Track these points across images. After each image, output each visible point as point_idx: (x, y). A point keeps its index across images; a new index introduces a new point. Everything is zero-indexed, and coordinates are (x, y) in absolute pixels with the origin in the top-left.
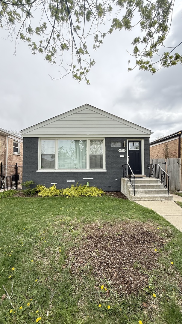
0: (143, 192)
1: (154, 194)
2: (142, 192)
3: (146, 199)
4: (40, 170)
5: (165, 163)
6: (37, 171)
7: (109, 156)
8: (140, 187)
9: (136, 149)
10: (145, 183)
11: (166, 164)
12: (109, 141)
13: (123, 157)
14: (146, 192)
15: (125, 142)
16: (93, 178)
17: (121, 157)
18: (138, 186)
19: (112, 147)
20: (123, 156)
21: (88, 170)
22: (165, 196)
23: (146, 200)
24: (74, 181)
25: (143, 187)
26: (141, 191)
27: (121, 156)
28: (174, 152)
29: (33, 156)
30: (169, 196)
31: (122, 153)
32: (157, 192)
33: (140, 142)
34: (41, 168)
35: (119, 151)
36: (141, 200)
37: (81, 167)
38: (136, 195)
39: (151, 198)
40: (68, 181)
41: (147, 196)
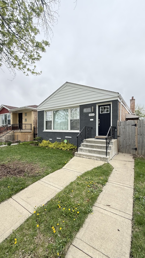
2: (86, 150)
3: (84, 157)
4: (45, 130)
5: (135, 125)
6: (43, 131)
7: (82, 120)
9: (106, 113)
10: (98, 144)
12: (82, 107)
13: (92, 121)
14: (90, 151)
15: (93, 107)
16: (71, 137)
17: (91, 121)
19: (84, 113)
20: (92, 120)
21: (69, 131)
24: (60, 138)
25: (87, 146)
27: (91, 120)
30: (106, 157)
31: (92, 117)
32: (99, 152)
33: (110, 105)
35: (89, 116)
40: (57, 138)
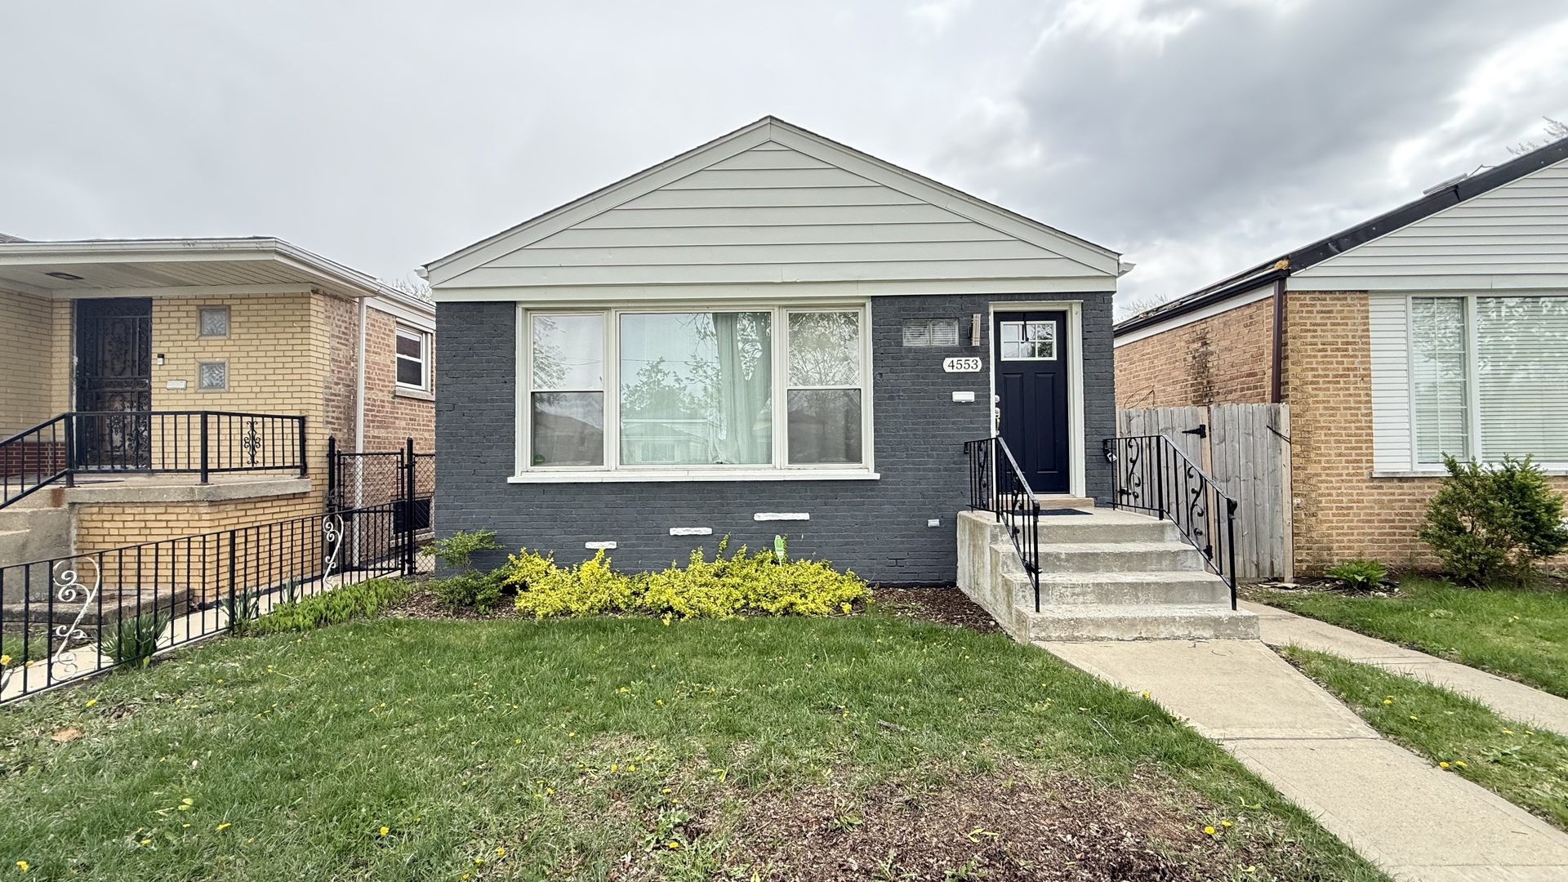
0: (1084, 594)
1: (1147, 601)
2: (1077, 590)
3: (1103, 634)
4: (525, 472)
5: (1200, 431)
6: (510, 480)
7: (891, 398)
8: (1067, 560)
9: (1037, 358)
10: (1096, 541)
11: (1203, 436)
12: (894, 313)
13: (968, 403)
14: (1105, 594)
15: (977, 318)
16: (806, 516)
17: (960, 403)
18: (1057, 556)
19: (910, 350)
20: (969, 396)
21: (781, 469)
22: (1215, 614)
23: (1102, 639)
24: (707, 531)
25: (1085, 562)
26: (1074, 586)
27: (958, 396)
28: (1246, 369)
29: (487, 401)
30: (1234, 613)
31: (963, 380)
32: (1167, 592)
33: (1061, 318)
34: (535, 463)
35: (948, 369)
36: (1074, 639)
37: (744, 456)
38: (1050, 610)
39: (1132, 623)
40: (673, 532)
41: (1108, 616)
